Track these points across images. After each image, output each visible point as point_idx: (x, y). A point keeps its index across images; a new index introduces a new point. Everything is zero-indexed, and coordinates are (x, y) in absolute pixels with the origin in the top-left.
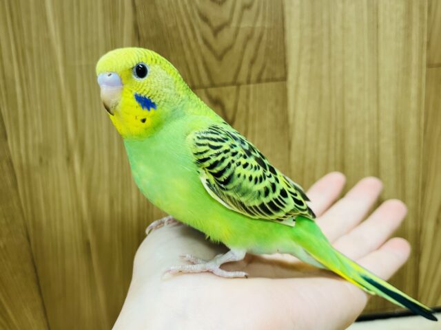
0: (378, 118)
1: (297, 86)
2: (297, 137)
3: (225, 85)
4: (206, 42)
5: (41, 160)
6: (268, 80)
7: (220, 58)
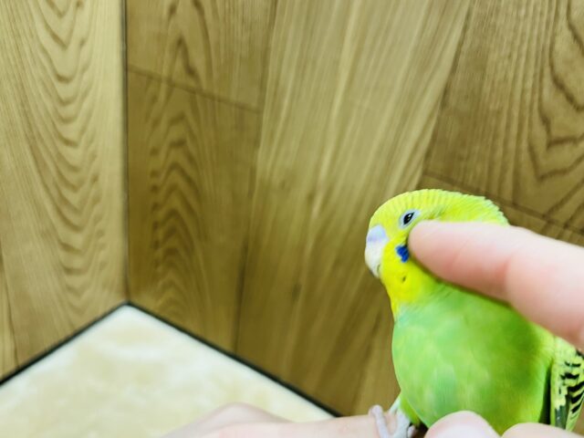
4: (531, 149)
7: (542, 178)
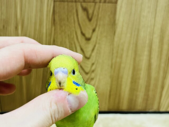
0: (154, 26)
1: (121, 7)
2: (118, 30)
3: (90, 2)
5: (4, 27)
6: (109, 2)
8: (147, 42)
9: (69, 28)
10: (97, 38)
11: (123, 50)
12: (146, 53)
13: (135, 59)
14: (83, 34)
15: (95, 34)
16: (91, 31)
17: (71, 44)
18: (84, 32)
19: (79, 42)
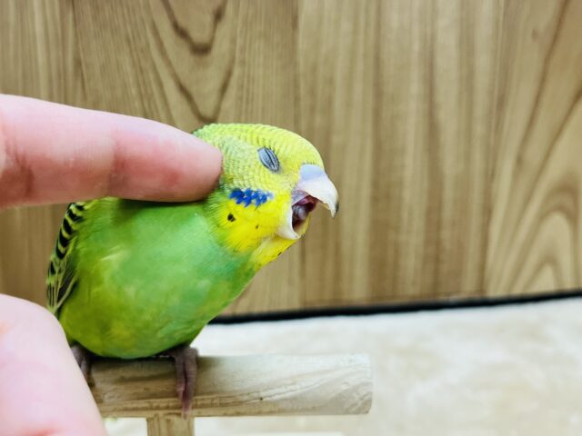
8: (416, 47)
9: (126, 11)
10: (233, 41)
11: (330, 81)
12: (415, 87)
13: (377, 113)
14: (182, 33)
15: (224, 29)
16: (208, 19)
17: (142, 71)
18: (182, 22)
19: (169, 64)
